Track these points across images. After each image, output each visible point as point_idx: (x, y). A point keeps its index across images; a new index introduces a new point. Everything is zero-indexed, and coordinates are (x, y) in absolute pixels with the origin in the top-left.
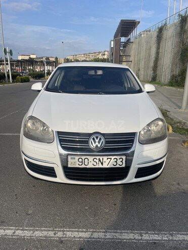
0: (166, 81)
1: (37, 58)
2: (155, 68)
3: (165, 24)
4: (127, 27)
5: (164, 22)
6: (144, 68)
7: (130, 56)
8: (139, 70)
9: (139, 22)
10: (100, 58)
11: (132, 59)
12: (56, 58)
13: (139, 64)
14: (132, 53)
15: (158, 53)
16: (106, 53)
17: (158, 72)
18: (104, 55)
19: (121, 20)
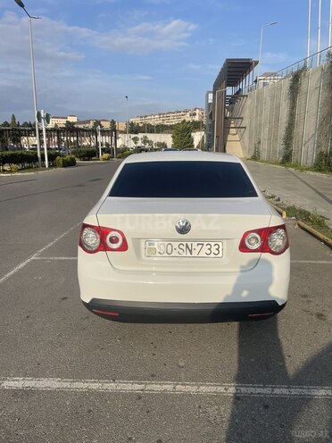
0: (309, 161)
1: (79, 122)
2: (288, 139)
3: (304, 68)
4: (236, 71)
5: (301, 65)
6: (269, 139)
7: (242, 118)
8: (259, 143)
9: (257, 63)
10: (187, 120)
11: (245, 123)
12: (113, 123)
13: (260, 132)
14: (246, 114)
15: (292, 115)
16: (197, 111)
17: (294, 147)
18: (195, 114)
19: (227, 60)
